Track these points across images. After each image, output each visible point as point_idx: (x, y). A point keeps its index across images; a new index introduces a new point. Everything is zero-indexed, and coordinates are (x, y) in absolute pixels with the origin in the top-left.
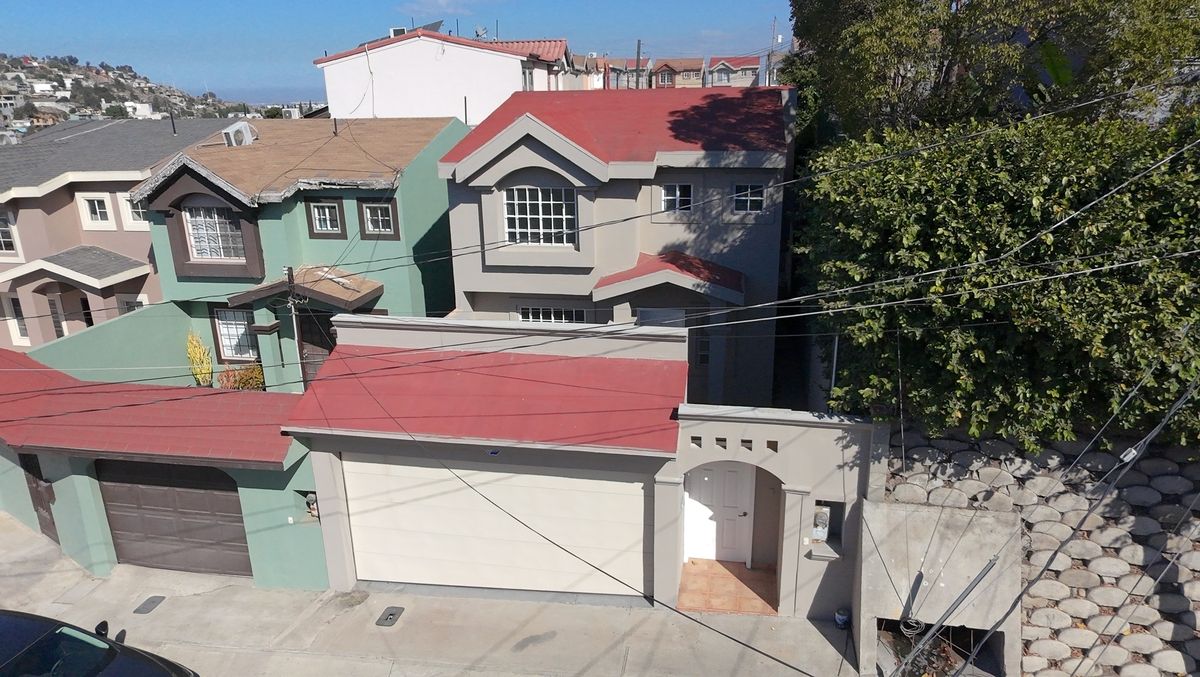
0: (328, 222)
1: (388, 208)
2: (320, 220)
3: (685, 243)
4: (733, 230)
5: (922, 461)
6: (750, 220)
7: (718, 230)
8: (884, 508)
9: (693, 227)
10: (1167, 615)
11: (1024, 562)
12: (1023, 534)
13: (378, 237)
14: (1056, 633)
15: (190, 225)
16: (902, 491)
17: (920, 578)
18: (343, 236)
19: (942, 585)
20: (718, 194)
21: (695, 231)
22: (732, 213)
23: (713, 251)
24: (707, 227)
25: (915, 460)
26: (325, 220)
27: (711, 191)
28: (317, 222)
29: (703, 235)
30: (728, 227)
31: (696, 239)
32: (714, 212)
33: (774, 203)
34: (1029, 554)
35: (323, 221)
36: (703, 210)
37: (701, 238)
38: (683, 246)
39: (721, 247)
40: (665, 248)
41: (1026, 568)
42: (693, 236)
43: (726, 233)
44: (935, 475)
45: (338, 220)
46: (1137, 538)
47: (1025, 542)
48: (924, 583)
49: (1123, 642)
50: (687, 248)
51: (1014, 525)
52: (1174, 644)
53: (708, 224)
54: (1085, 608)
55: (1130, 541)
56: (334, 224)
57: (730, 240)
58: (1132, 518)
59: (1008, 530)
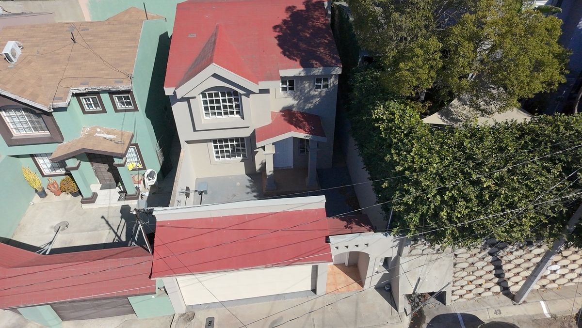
0: (93, 105)
1: (128, 96)
2: (87, 104)
3: (293, 105)
4: (315, 98)
5: (421, 240)
6: (323, 94)
7: (308, 98)
8: (408, 259)
9: (296, 98)
10: (497, 276)
11: (454, 267)
12: (454, 259)
13: (126, 111)
14: (462, 287)
15: (7, 118)
16: (414, 252)
17: (419, 279)
18: (104, 111)
19: (426, 280)
20: (308, 83)
21: (297, 100)
22: (314, 91)
23: (306, 108)
24: (303, 98)
25: (418, 240)
26: (91, 104)
27: (304, 82)
28: (86, 105)
29: (301, 101)
30: (314, 97)
31: (297, 104)
32: (306, 91)
33: (334, 86)
34: (455, 264)
35: (89, 105)
36: (301, 91)
37: (300, 102)
38: (292, 106)
39: (310, 105)
40: (283, 108)
41: (454, 269)
42: (296, 102)
43: (312, 99)
44: (425, 244)
45: (99, 103)
46: (490, 254)
47: (454, 261)
48: (421, 281)
49: (482, 286)
50: (294, 107)
51: (452, 257)
52: (498, 284)
53: (303, 96)
54: (472, 278)
55: (488, 255)
56: (96, 105)
57: (314, 102)
58: (490, 248)
59: (449, 259)
